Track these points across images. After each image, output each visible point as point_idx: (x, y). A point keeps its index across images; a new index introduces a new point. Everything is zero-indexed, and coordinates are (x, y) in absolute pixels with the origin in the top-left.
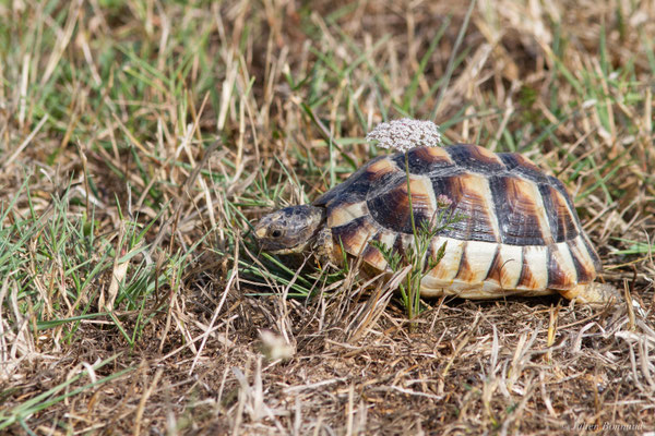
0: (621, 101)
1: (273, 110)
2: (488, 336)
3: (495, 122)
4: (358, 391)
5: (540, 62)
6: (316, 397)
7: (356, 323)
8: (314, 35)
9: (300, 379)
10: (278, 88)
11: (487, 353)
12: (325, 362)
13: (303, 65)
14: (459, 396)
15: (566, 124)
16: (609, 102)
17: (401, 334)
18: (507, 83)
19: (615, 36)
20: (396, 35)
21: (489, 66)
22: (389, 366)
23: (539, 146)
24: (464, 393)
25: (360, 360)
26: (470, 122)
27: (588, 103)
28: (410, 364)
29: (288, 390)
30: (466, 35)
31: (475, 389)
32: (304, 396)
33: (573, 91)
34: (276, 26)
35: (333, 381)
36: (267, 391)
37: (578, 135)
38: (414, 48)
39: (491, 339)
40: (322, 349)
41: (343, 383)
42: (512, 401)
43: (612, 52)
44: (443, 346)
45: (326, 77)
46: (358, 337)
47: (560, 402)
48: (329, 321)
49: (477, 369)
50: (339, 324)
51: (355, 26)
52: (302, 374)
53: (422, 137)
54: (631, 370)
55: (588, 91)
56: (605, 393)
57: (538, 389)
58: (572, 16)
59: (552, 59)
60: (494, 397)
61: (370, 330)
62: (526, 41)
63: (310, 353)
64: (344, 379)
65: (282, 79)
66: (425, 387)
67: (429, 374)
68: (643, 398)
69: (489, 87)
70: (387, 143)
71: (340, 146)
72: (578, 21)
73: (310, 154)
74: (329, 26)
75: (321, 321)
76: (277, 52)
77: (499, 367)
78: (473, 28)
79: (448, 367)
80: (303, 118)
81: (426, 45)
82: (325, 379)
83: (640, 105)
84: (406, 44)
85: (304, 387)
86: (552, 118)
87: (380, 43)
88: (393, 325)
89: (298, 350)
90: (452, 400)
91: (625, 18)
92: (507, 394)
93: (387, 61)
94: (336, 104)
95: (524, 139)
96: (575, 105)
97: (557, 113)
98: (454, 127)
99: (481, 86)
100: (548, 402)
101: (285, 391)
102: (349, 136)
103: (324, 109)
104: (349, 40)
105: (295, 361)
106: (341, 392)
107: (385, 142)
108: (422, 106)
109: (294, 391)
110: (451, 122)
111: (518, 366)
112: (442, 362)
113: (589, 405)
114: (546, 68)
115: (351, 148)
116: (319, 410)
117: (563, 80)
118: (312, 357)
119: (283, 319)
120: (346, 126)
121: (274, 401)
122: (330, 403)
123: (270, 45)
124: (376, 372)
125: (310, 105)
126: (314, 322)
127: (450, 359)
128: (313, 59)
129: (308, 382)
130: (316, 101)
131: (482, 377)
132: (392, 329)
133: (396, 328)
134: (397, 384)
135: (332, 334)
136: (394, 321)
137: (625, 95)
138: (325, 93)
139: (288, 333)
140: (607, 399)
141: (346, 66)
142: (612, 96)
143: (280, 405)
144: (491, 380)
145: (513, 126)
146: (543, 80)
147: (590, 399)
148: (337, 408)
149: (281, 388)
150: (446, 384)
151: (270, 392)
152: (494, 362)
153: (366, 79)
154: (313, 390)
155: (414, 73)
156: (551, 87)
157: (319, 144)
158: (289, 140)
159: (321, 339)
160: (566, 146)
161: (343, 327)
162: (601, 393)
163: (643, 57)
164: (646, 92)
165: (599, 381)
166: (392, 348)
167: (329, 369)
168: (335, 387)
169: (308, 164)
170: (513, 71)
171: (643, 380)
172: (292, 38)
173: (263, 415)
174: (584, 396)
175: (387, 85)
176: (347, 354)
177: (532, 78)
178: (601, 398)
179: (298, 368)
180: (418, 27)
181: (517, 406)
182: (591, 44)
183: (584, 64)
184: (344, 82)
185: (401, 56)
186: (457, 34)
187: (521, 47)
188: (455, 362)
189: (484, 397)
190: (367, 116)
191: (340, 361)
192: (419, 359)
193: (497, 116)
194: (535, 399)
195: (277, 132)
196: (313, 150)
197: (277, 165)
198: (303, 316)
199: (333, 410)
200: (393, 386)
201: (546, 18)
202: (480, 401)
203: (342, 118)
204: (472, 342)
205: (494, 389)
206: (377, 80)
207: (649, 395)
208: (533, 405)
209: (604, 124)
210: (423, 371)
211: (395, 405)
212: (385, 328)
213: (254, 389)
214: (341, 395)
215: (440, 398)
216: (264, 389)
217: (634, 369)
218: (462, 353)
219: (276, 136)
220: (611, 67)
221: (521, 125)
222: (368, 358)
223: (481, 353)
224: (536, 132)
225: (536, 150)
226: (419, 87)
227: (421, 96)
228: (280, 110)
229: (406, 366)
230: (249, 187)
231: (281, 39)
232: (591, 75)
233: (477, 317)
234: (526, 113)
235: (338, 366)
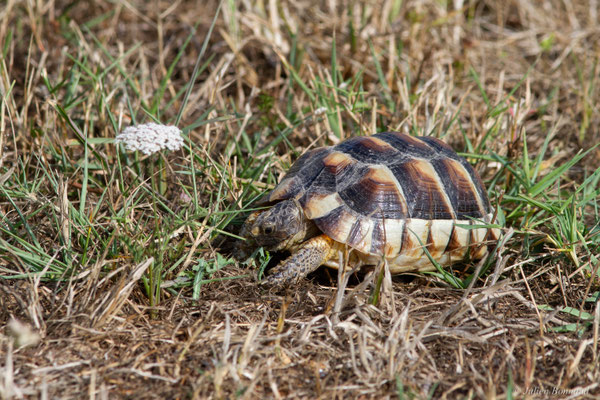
0: (350, 108)
1: (31, 110)
2: (222, 324)
3: (235, 125)
4: (101, 373)
5: (278, 69)
6: (62, 378)
7: (101, 310)
8: (71, 43)
9: (48, 361)
10: (37, 90)
11: (220, 340)
12: (71, 346)
13: (61, 69)
14: (192, 379)
15: (300, 129)
16: (339, 110)
17: (142, 320)
18: (247, 90)
19: (347, 47)
20: (145, 43)
21: (231, 73)
22: (130, 350)
23: (274, 149)
24: (198, 376)
25: (104, 344)
26: (212, 125)
27: (319, 111)
28: (150, 349)
29: (37, 371)
30: (211, 43)
31: (207, 373)
32: (51, 377)
33: (307, 98)
34: (38, 31)
35: (78, 364)
36: (17, 372)
37: (311, 139)
38: (162, 56)
39: (224, 327)
40: (69, 333)
41: (87, 366)
42: (241, 385)
43: (343, 63)
44: (180, 333)
45: (81, 80)
46: (102, 323)
47: (285, 387)
48: (76, 307)
49: (211, 354)
50: (85, 311)
51: (110, 32)
52: (50, 356)
53: (167, 141)
54: (350, 358)
55: (320, 99)
56: (327, 379)
57: (266, 374)
58: (308, 30)
59: (289, 68)
60: (225, 381)
61: (113, 316)
62: (267, 51)
63: (58, 337)
64: (88, 362)
65: (41, 81)
66: (162, 370)
67: (166, 359)
68: (361, 384)
69: (231, 92)
70: (134, 146)
71: (93, 146)
72: (313, 33)
73: (64, 151)
74: (85, 33)
75: (69, 307)
76: (39, 55)
77: (230, 353)
78: (217, 38)
79: (184, 352)
80: (59, 118)
81: (175, 51)
82: (71, 361)
83: (367, 113)
84: (156, 51)
85: (49, 368)
86: (288, 123)
87: (132, 50)
88: (135, 312)
89: (48, 334)
90: (187, 383)
91: (356, 33)
92: (237, 378)
93: (138, 67)
94: (90, 105)
95: (261, 141)
96: (307, 111)
97: (292, 118)
98: (197, 129)
99: (222, 91)
100: (274, 387)
101: (34, 372)
102: (100, 136)
103: (79, 110)
104: (104, 47)
105: (44, 344)
106: (85, 374)
108: (169, 109)
109: (41, 373)
110: (196, 125)
111: (248, 353)
112: (179, 348)
113: (312, 389)
114: (284, 75)
115: (102, 147)
116: (64, 390)
117: (297, 88)
118: (59, 341)
119: (34, 305)
120: (98, 125)
121: (23, 381)
122: (74, 383)
123: (31, 49)
124: (118, 356)
125: (66, 106)
126: (64, 308)
127: (187, 346)
128: (70, 63)
129: (55, 364)
130: (71, 103)
131: (215, 362)
132: (134, 316)
133: (138, 314)
134: (137, 368)
135: (79, 320)
136: (136, 307)
137: (353, 103)
138: (80, 95)
139: (39, 318)
140: (328, 384)
141: (100, 71)
142: (342, 103)
143: (29, 385)
144: (223, 366)
145: (251, 130)
146: (281, 86)
147: (313, 384)
148: (81, 388)
149: (30, 369)
150: (182, 368)
151: (20, 372)
152: (226, 347)
153: (119, 83)
154: (59, 372)
155: (162, 76)
156: (287, 92)
157: (73, 143)
158: (45, 139)
159: (68, 324)
160: (299, 149)
161: (89, 313)
162: (322, 378)
163: (372, 67)
164: (372, 101)
165: (321, 367)
166: (133, 333)
167: (75, 352)
168: (80, 369)
169: (63, 162)
170: (253, 77)
171: (362, 368)
172: (52, 43)
173: (13, 394)
174: (308, 381)
175: (138, 90)
176: (92, 338)
177: (271, 85)
178: (322, 383)
179: (47, 351)
180: (168, 36)
181: (246, 389)
182: (325, 55)
183: (316, 74)
184: (98, 86)
185: (152, 62)
186: (202, 44)
187: (262, 55)
188: (191, 347)
189: (215, 381)
190: (117, 117)
191: (85, 344)
192: (158, 344)
193: (238, 120)
194: (262, 383)
195: (35, 131)
196: (67, 148)
197: (34, 161)
198: (53, 302)
199: (77, 390)
200: (133, 369)
201: (284, 29)
202: (212, 384)
203: (95, 118)
204: (207, 329)
205: (224, 373)
206: (127, 84)
207: (366, 382)
208: (261, 389)
209: (334, 130)
210: (161, 356)
211: (134, 386)
212: (129, 314)
213: (5, 370)
214: (86, 377)
215: (174, 381)
216: (14, 370)
217: (353, 358)
218: (197, 339)
219: (33, 135)
220: (341, 78)
221: (260, 128)
222: (111, 342)
223: (215, 339)
224: (273, 135)
225: (271, 153)
226: (168, 90)
227: (168, 99)
228: (38, 110)
229: (146, 350)
230: (8, 181)
231: (41, 43)
232: (323, 84)
233: (212, 307)
234: (264, 117)
235: (83, 348)
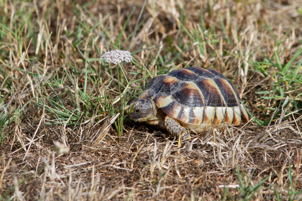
0: (209, 42)
1: (60, 46)
2: (152, 144)
3: (155, 52)
4: (96, 167)
5: (174, 25)
6: (78, 170)
7: (96, 138)
8: (78, 14)
9: (71, 162)
10: (62, 37)
11: (152, 151)
12: (82, 155)
13: (73, 27)
14: (140, 170)
15: (185, 53)
16: (204, 43)
17: (115, 143)
18: (160, 35)
19: (207, 14)
20: (112, 14)
21: (153, 27)
22: (110, 157)
23: (174, 62)
24: (142, 168)
25: (97, 154)
26: (145, 51)
27: (195, 44)
28: (119, 156)
29: (66, 167)
30: (143, 14)
31: (147, 166)
32: (73, 169)
33: (189, 38)
34: (61, 10)
35: (86, 163)
36: (57, 167)
37: (191, 57)
38: (120, 19)
39: (154, 145)
40: (81, 149)
41: (90, 164)
42: (162, 172)
43: (205, 21)
44: (133, 148)
45: (82, 32)
46: (96, 144)
47: (183, 172)
48: (84, 137)
49: (148, 158)
50: (88, 139)
51: (95, 10)
52: (72, 160)
53: (124, 58)
54: (214, 158)
55: (195, 38)
56: (203, 168)
57: (174, 167)
58: (188, 6)
59: (179, 25)
60: (155, 170)
61: (101, 141)
62: (169, 17)
63: (76, 151)
64: (90, 162)
65: (64, 33)
66: (125, 165)
67: (127, 160)
68: (219, 170)
69: (152, 36)
70: (109, 60)
71: (89, 62)
72: (191, 8)
73: (76, 65)
74: (84, 10)
75: (80, 137)
76: (61, 21)
77: (157, 157)
78: (146, 11)
79: (135, 157)
80: (73, 49)
81: (126, 18)
82: (82, 162)
83: (218, 44)
84: (117, 18)
85: (73, 166)
86: (180, 50)
87: (106, 17)
88: (111, 139)
89: (71, 150)
90: (137, 171)
91: (211, 7)
92: (160, 168)
93: (109, 25)
94: (87, 43)
95: (168, 59)
96: (189, 44)
97: (182, 48)
98: (137, 54)
99: (149, 36)
100: (178, 172)
101: (65, 167)
102: (92, 57)
103: (82, 46)
104: (92, 16)
105: (69, 154)
106: (89, 168)
107: (108, 60)
108: (124, 45)
109: (68, 167)
110: (136, 52)
111: (165, 157)
112: (133, 155)
113: (196, 173)
114: (177, 28)
115: (93, 63)
116: (79, 175)
117: (184, 33)
118: (76, 153)
119: (64, 136)
120: (91, 53)
121: (60, 172)
122: (84, 172)
123: (58, 18)
124: (104, 159)
125: (76, 44)
126: (78, 137)
127: (136, 154)
128: (77, 24)
129: (75, 163)
130: (78, 42)
131: (150, 161)
132: (111, 141)
133: (113, 140)
134: (113, 164)
135: (85, 143)
136: (112, 137)
137: (211, 40)
138: (82, 39)
139: (66, 142)
140: (203, 171)
141: (91, 27)
142: (205, 40)
143: (63, 173)
144: (154, 163)
145: (163, 53)
146: (176, 33)
147: (196, 171)
148: (87, 175)
149: (63, 166)
150: (134, 164)
151: (58, 168)
152: (155, 155)
153: (100, 33)
154: (77, 167)
155: (120, 30)
156: (179, 36)
157: (80, 61)
158: (66, 59)
159: (80, 145)
160: (186, 62)
161: (90, 140)
162: (201, 168)
163: (219, 24)
164: (220, 39)
165: (200, 163)
166: (111, 149)
167: (84, 158)
168: (86, 166)
169: (75, 70)
170: (163, 30)
171: (219, 162)
172: (68, 15)
173: (55, 178)
174: (194, 169)
175: (109, 36)
176: (92, 151)
177: (171, 33)
178: (201, 171)
179: (71, 158)
180: (122, 11)
181: (165, 174)
182: (197, 18)
183: (193, 27)
184: (90, 34)
185: (115, 23)
186: (139, 13)
187: (166, 19)
188: (138, 155)
189: (150, 170)
190: (100, 49)
191: (88, 154)
192: (123, 153)
193: (156, 49)
194: (172, 171)
195: (61, 56)
196: (77, 63)
197: (62, 69)
198: (73, 135)
199: (85, 176)
200: (111, 165)
201: (177, 7)
202: (149, 172)
203: (89, 49)
204: (145, 146)
205: (155, 166)
206: (104, 33)
207: (221, 169)
208: (171, 173)
209: (202, 53)
210: (124, 159)
211: (112, 173)
212: (108, 140)
213: (52, 167)
214: (89, 169)
215: (131, 170)
216: (56, 167)
217: (215, 158)
218: (141, 151)
219: (61, 57)
220: (205, 28)
221: (167, 53)
222: (101, 153)
223: (149, 151)
224: (173, 56)
225: (173, 64)
226: (123, 36)
227: (123, 40)
228: (63, 46)
229: (117, 157)
230: (49, 79)
231: (63, 15)
232: (197, 31)
233: (148, 136)
234: (169, 48)
235: (87, 156)
